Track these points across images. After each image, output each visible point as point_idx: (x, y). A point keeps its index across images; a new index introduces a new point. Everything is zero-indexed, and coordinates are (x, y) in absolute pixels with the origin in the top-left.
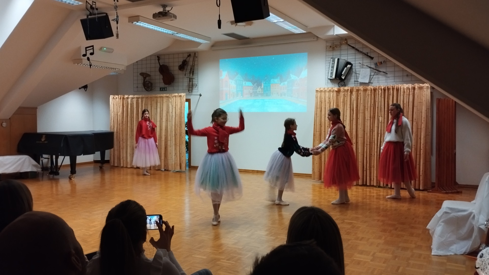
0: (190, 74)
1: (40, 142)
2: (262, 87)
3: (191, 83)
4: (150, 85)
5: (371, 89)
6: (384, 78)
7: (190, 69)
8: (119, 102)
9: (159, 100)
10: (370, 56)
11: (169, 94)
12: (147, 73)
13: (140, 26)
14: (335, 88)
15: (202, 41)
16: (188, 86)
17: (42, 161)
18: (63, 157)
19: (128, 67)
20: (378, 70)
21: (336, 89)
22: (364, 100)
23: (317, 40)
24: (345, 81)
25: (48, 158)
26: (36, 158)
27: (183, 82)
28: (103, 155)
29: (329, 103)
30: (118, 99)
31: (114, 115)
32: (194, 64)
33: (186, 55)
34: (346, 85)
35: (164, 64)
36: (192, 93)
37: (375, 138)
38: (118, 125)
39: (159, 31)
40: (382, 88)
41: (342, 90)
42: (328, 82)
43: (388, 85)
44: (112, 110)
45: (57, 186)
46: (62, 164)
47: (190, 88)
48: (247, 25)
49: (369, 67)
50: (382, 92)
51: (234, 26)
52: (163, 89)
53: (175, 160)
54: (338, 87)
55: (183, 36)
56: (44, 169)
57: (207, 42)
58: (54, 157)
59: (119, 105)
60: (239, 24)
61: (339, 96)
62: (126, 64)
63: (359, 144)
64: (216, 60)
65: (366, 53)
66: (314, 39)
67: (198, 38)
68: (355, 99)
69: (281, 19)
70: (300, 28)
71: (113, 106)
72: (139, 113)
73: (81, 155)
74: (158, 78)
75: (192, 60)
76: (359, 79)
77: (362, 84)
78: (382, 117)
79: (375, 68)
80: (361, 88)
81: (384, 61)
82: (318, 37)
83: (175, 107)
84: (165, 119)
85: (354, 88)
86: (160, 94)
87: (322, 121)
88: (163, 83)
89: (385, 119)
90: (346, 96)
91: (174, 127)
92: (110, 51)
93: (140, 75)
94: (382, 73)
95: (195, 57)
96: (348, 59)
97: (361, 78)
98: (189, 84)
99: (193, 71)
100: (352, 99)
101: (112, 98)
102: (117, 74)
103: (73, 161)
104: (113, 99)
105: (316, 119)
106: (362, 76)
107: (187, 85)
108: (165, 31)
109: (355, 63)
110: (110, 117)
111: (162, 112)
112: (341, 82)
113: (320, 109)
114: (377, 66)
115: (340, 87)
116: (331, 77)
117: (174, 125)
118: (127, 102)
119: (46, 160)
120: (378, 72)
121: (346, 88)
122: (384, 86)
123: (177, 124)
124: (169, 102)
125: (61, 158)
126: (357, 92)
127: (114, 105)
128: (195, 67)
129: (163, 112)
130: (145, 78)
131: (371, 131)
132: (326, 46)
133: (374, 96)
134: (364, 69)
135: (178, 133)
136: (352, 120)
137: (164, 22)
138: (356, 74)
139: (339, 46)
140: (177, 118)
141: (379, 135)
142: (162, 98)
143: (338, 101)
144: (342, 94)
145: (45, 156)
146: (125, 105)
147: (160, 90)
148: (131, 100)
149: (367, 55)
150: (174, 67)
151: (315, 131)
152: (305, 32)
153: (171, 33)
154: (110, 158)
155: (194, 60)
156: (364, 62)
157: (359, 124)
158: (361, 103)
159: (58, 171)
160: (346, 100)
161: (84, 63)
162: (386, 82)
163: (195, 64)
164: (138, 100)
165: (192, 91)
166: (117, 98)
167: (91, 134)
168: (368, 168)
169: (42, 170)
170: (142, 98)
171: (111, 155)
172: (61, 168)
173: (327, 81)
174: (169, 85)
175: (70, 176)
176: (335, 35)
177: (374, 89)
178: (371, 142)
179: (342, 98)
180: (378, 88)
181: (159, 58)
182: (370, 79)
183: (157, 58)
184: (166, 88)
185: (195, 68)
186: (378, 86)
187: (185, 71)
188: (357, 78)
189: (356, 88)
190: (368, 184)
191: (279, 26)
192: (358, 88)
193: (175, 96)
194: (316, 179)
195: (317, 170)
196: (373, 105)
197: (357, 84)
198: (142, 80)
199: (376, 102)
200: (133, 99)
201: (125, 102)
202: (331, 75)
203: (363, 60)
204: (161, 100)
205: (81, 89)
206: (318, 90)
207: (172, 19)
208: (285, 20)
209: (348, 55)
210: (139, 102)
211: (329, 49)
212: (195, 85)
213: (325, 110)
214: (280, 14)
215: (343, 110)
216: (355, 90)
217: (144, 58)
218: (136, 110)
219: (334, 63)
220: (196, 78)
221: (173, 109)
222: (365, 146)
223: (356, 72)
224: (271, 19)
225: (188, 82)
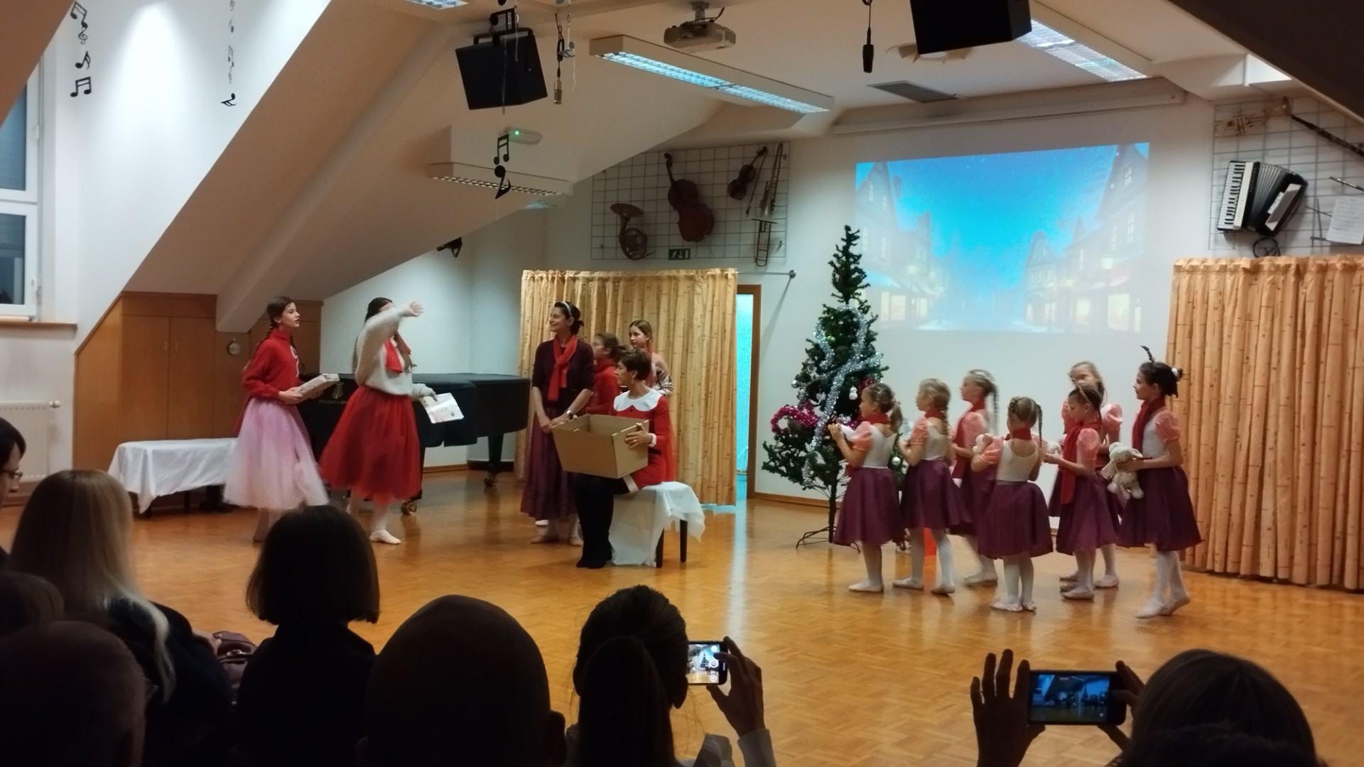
0: (763, 208)
1: (328, 402)
3: (764, 236)
4: (639, 240)
7: (763, 193)
8: (549, 291)
9: (665, 286)
11: (695, 271)
12: (633, 204)
13: (622, 66)
14: (1240, 260)
15: (806, 108)
16: (755, 245)
19: (578, 187)
21: (1245, 261)
23: (1182, 104)
24: (1279, 237)
27: (740, 233)
28: (495, 448)
29: (1220, 308)
30: (544, 281)
31: (533, 329)
32: (775, 179)
33: (753, 152)
34: (1281, 251)
35: (682, 177)
36: (767, 268)
39: (677, 80)
41: (1266, 268)
42: (1216, 241)
44: (528, 314)
47: (763, 250)
48: (951, 57)
51: (909, 60)
52: (678, 253)
53: (705, 472)
54: (1254, 258)
55: (749, 92)
57: (820, 110)
60: (922, 56)
61: (1254, 288)
62: (574, 177)
63: (1320, 449)
64: (846, 165)
65: (1356, 146)
66: (1173, 98)
67: (792, 99)
68: (1313, 299)
69: (1066, 37)
70: (1128, 66)
71: (531, 303)
73: (438, 444)
74: (665, 223)
75: (771, 166)
76: (1328, 230)
77: (1337, 247)
80: (1337, 261)
82: (1186, 93)
83: (712, 311)
84: (682, 344)
85: (1311, 263)
86: (669, 269)
87: (1192, 367)
88: (680, 236)
90: (1280, 285)
91: (704, 371)
92: (532, 139)
93: (611, 211)
95: (781, 155)
96: (1289, 164)
97: (1337, 227)
98: (757, 240)
99: (773, 201)
100: (1302, 298)
101: (528, 278)
102: (548, 206)
104: (532, 282)
106: (1341, 222)
107: (751, 242)
108: (693, 80)
109: (1316, 180)
110: (521, 335)
111: (672, 323)
112: (1262, 239)
113: (1188, 328)
115: (1261, 258)
116: (1229, 222)
117: (705, 365)
118: (570, 289)
121: (1281, 261)
123: (713, 363)
124: (694, 294)
126: (1320, 275)
127: (533, 299)
128: (778, 188)
129: (677, 325)
130: (625, 220)
132: (1215, 122)
134: (1347, 199)
135: (717, 388)
137: (693, 54)
138: (1317, 215)
139: (1260, 123)
140: (714, 344)
142: (673, 282)
143: (1252, 304)
144: (1265, 280)
147: (670, 257)
148: (584, 285)
149: (1358, 152)
150: (715, 187)
152: (1144, 76)
153: (713, 84)
154: (517, 456)
155: (777, 167)
156: (1347, 175)
157: (1324, 382)
158: (1333, 312)
160: (1279, 299)
163: (780, 179)
164: (604, 287)
165: (766, 261)
166: (542, 278)
167: (466, 382)
168: (1350, 530)
170: (616, 281)
171: (517, 447)
173: (1212, 239)
174: (696, 241)
176: (1247, 84)
179: (1265, 294)
181: (669, 156)
183: (665, 160)
184: (689, 250)
185: (778, 192)
187: (747, 199)
188: (1320, 227)
189: (1319, 262)
190: (1349, 584)
191: (1056, 59)
192: (1325, 260)
193: (714, 276)
197: (1319, 249)
198: (617, 225)
200: (590, 283)
201: (567, 292)
202: (1230, 217)
203: (1344, 169)
204: (670, 287)
205: (443, 250)
206: (1181, 266)
207: (722, 45)
208: (1079, 39)
209: (1293, 151)
210: (605, 291)
211: (1225, 130)
212: (779, 243)
213: (1202, 332)
214: (1063, 22)
215: (1267, 334)
216: (1313, 269)
217: (626, 161)
218: (597, 316)
219: (1241, 178)
220: (782, 222)
221: (703, 316)
222: (1344, 456)
223: (1317, 209)
224: (1033, 39)
225: (755, 232)
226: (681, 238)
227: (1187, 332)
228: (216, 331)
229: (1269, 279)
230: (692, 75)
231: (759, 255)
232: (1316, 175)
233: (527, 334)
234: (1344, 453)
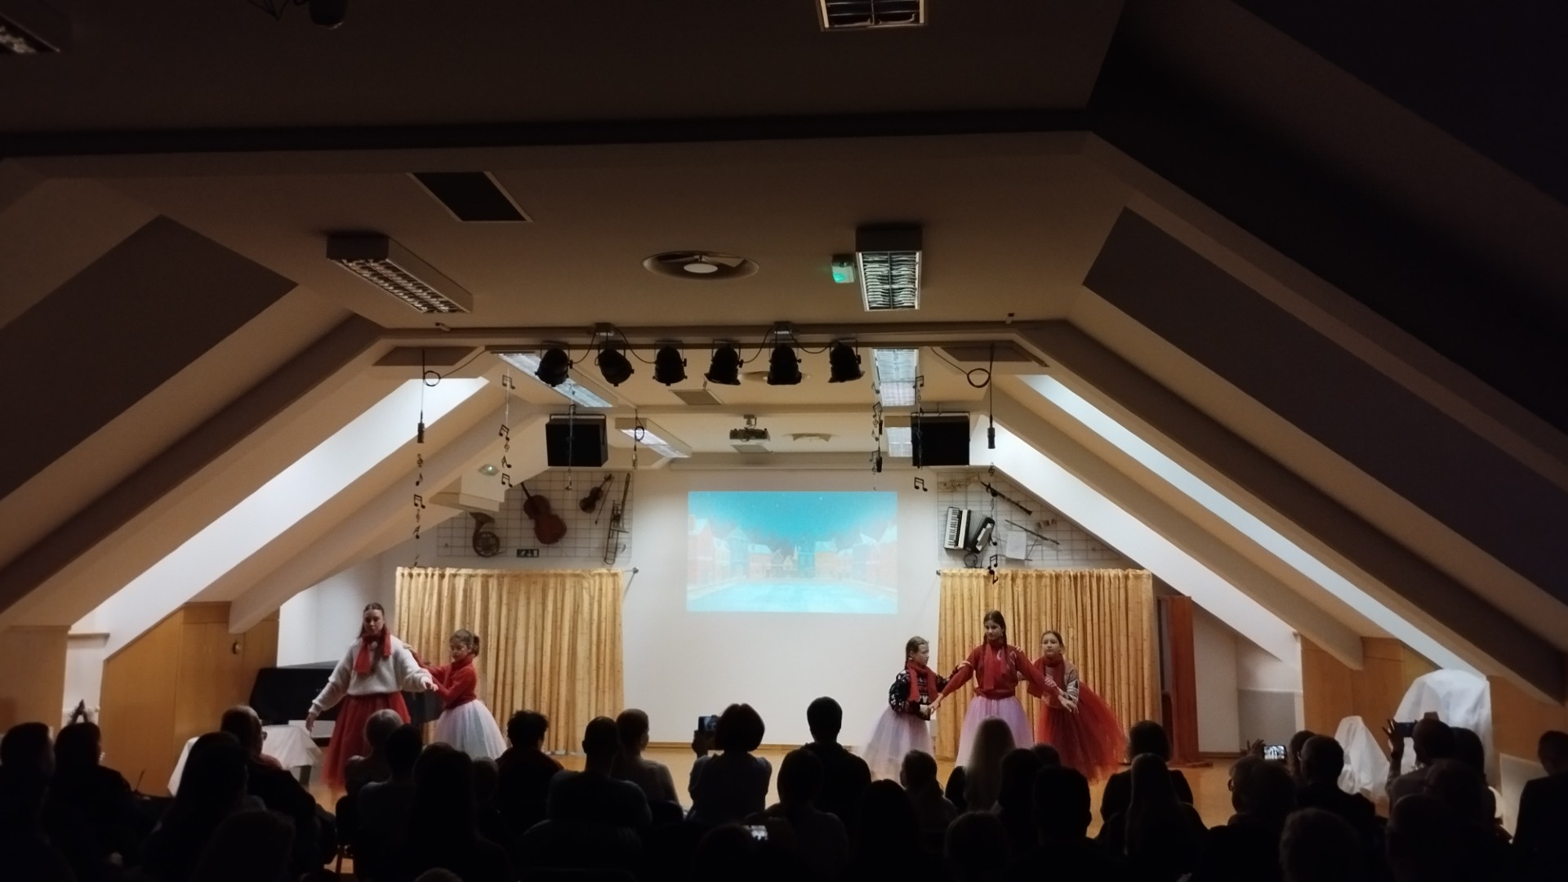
0: (612, 522)
2: (796, 557)
3: (612, 541)
4: (490, 541)
6: (1054, 553)
14: (956, 569)
16: (603, 548)
24: (981, 554)
27: (590, 538)
32: (623, 499)
33: (601, 477)
36: (616, 564)
42: (941, 555)
47: (609, 553)
64: (680, 492)
74: (519, 528)
75: (619, 489)
88: (535, 539)
94: (1048, 542)
95: (629, 482)
98: (606, 543)
104: (404, 578)
107: (601, 545)
112: (968, 555)
115: (968, 569)
118: (451, 584)
128: (625, 506)
130: (480, 525)
138: (999, 542)
146: (447, 594)
150: (567, 502)
155: (626, 490)
163: (627, 499)
165: (613, 558)
174: (550, 544)
187: (596, 512)
212: (622, 547)
220: (626, 531)
223: (1000, 538)
225: (604, 538)
231: (608, 555)
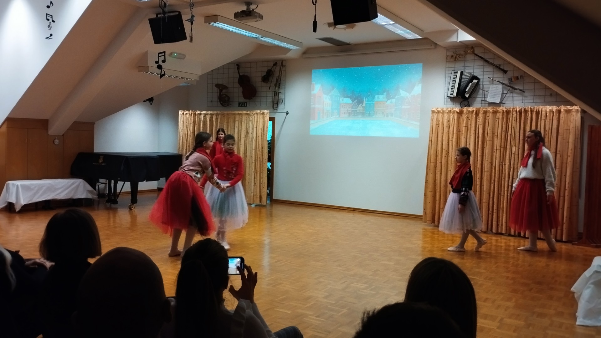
0: (276, 87)
1: (97, 164)
3: (276, 98)
4: (226, 99)
5: (503, 111)
6: (521, 98)
7: (276, 80)
8: (190, 119)
9: (237, 117)
10: (503, 68)
11: (249, 111)
12: (224, 84)
13: (218, 27)
14: (456, 109)
15: (292, 47)
17: (98, 186)
18: (123, 182)
19: (201, 77)
20: (512, 87)
21: (457, 109)
22: (493, 125)
23: (435, 48)
24: (470, 100)
25: (105, 184)
26: (92, 183)
27: (267, 96)
29: (448, 127)
31: (184, 134)
32: (280, 75)
34: (470, 105)
35: (244, 74)
37: (505, 174)
38: (188, 147)
39: (240, 34)
40: (518, 110)
41: (465, 112)
42: (447, 101)
43: (525, 106)
44: (181, 128)
45: (114, 217)
46: (122, 191)
48: (348, 28)
49: (501, 82)
50: (517, 115)
51: (332, 28)
52: (242, 104)
53: (254, 191)
54: (460, 108)
55: (269, 40)
56: (101, 195)
57: (298, 48)
58: (113, 181)
59: (190, 122)
60: (337, 26)
61: (461, 119)
62: (200, 73)
63: (484, 180)
64: (307, 70)
65: (498, 66)
66: (431, 46)
67: (286, 43)
68: (482, 123)
69: (391, 21)
70: (415, 33)
71: (182, 124)
72: (213, 133)
73: (143, 181)
74: (237, 92)
75: (279, 70)
76: (487, 97)
77: (491, 104)
78: (516, 146)
79: (509, 84)
80: (490, 109)
81: (521, 76)
82: (436, 44)
83: (257, 127)
84: (244, 141)
85: (481, 110)
86: (239, 110)
87: (438, 150)
89: (520, 149)
91: (254, 151)
92: (181, 57)
93: (215, 87)
94: (518, 91)
96: (473, 72)
97: (490, 96)
98: (273, 99)
99: (280, 84)
100: (478, 123)
101: (182, 113)
102: (189, 84)
103: (134, 187)
104: (183, 115)
105: (430, 147)
106: (492, 95)
107: (271, 100)
108: (247, 34)
109: (483, 78)
110: (179, 137)
112: (463, 101)
113: (436, 134)
114: (512, 81)
115: (463, 108)
116: (452, 94)
117: (254, 148)
118: (199, 118)
119: (104, 185)
120: (512, 89)
121: (470, 109)
122: (520, 108)
123: (257, 148)
124: (249, 121)
125: (120, 184)
126: (484, 114)
127: (183, 122)
128: (281, 78)
129: (242, 133)
130: (221, 91)
131: (501, 164)
132: (447, 55)
133: (507, 120)
134: (494, 85)
135: (259, 158)
136: (476, 149)
137: (247, 23)
138: (483, 92)
139: (463, 56)
140: (258, 140)
141: (512, 169)
142: (240, 115)
143: (460, 125)
144: (465, 116)
145: (101, 180)
146: (197, 123)
147: (239, 106)
148: (204, 116)
149: (498, 68)
150: (257, 77)
151: (429, 161)
152: (421, 37)
153: (255, 36)
155: (281, 70)
156: (494, 77)
157: (486, 155)
158: (489, 128)
159: (116, 198)
160: (469, 123)
161: (150, 71)
162: (523, 102)
163: (282, 75)
164: (212, 117)
165: (277, 108)
166: (187, 114)
167: (156, 156)
168: (494, 211)
169: (98, 198)
170: (217, 115)
172: (120, 195)
173: (445, 99)
175: (130, 205)
176: (458, 41)
177: (506, 111)
178: (500, 178)
179: (465, 122)
180: (512, 110)
181: (238, 65)
182: (502, 98)
183: (237, 67)
184: (247, 103)
185: (281, 80)
186: (512, 108)
188: (485, 96)
189: (484, 109)
190: (494, 231)
191: (387, 29)
192: (486, 109)
193: (257, 113)
194: (427, 222)
195: (429, 211)
196: (505, 131)
197: (484, 104)
198: (217, 92)
199: (509, 128)
200: (207, 116)
201: (197, 119)
202: (452, 92)
203: (493, 74)
204: (239, 118)
205: (146, 102)
206: (434, 111)
207: (258, 20)
208: (396, 22)
209: (475, 67)
210: (213, 120)
211: (451, 59)
212: (282, 101)
213: (442, 136)
214: (390, 14)
215: (466, 137)
216: (482, 112)
217: (221, 66)
218: (209, 129)
219: (456, 77)
220: (283, 92)
221: (253, 129)
222: (492, 183)
223: (483, 89)
224: (378, 21)
225: (273, 96)
226: (243, 98)
227: (436, 137)
228: (48, 135)
229: (467, 115)
230: (246, 32)
231: (275, 105)
232: (483, 76)
233: (181, 137)
234: (493, 182)
